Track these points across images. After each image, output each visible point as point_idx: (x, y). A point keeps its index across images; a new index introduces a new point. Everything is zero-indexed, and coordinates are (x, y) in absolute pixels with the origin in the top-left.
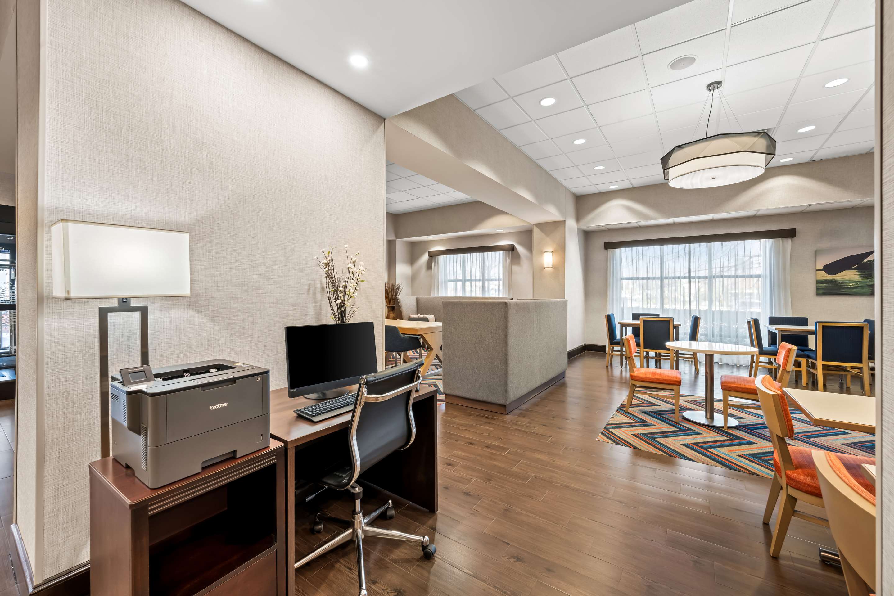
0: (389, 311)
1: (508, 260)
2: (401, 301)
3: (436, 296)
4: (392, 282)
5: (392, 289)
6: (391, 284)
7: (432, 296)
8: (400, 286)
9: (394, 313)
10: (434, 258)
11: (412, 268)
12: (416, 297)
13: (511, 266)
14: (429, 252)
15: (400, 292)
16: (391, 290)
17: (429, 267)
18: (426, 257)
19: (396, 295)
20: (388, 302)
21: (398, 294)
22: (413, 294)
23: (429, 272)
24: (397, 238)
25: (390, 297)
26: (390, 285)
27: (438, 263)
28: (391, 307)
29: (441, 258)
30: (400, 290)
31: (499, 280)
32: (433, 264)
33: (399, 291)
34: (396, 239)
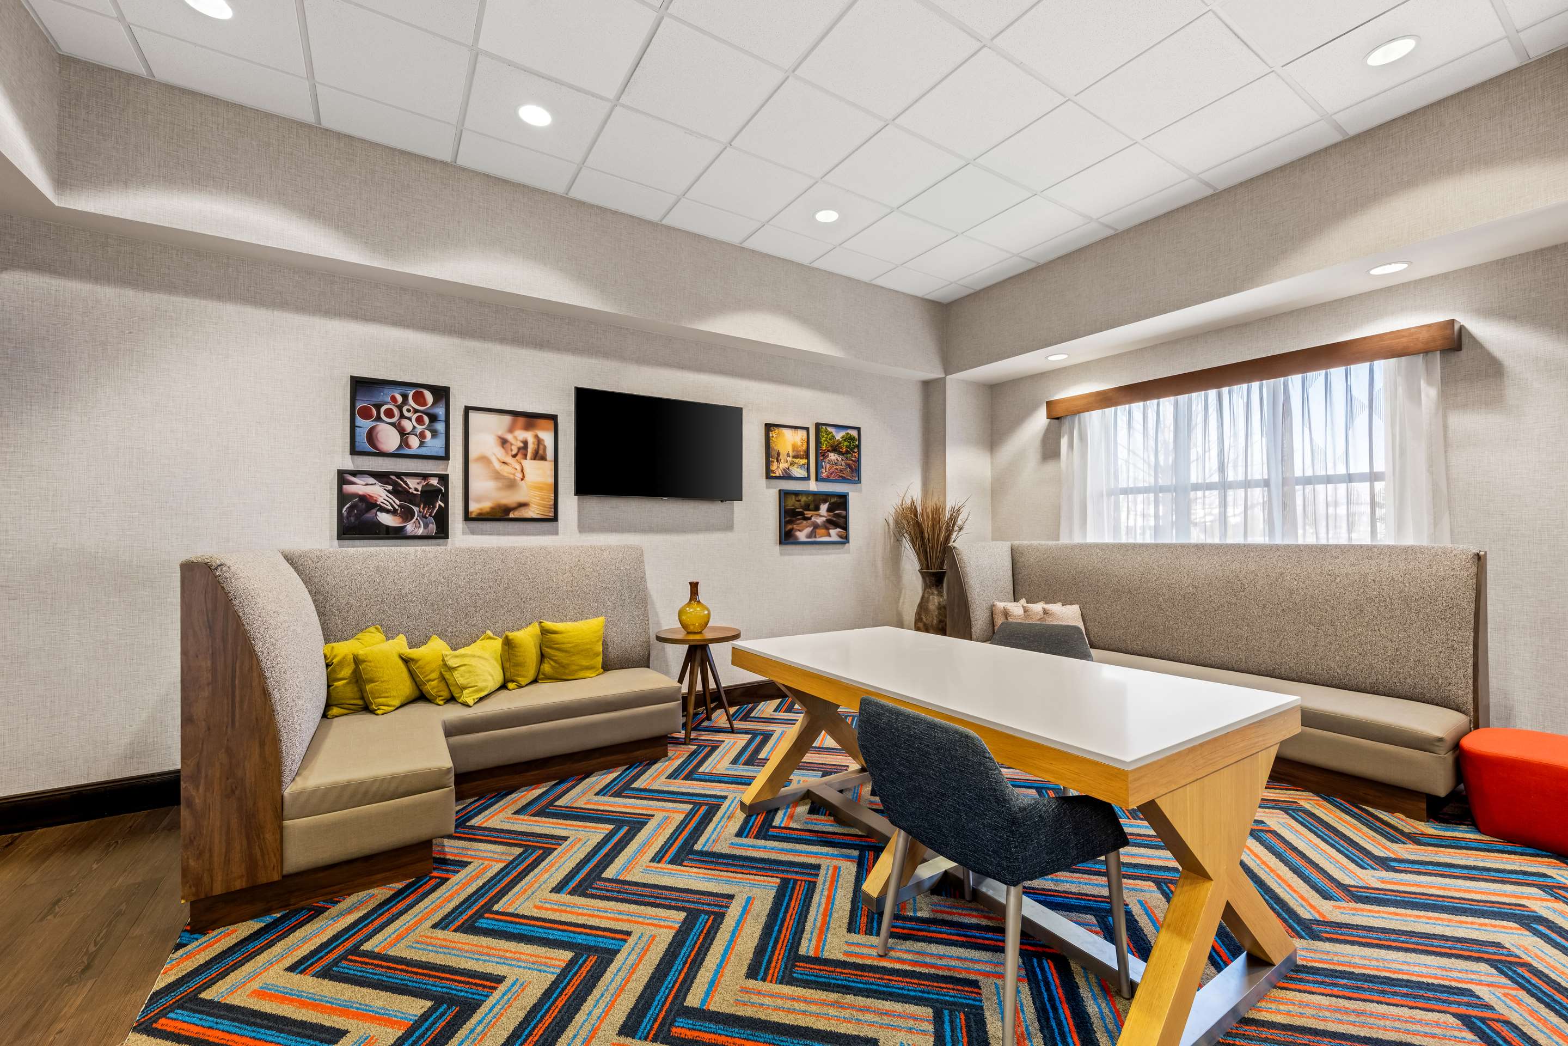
0: (926, 586)
1: (1430, 393)
2: (965, 558)
3: (1077, 539)
4: (935, 499)
5: (936, 522)
6: (931, 505)
7: (1064, 540)
8: (959, 510)
9: (940, 594)
10: (1066, 425)
11: (992, 458)
12: (1008, 544)
13: (1445, 417)
14: (1049, 404)
15: (961, 529)
16: (933, 525)
17: (1050, 450)
18: (1039, 420)
19: (948, 538)
20: (923, 559)
21: (954, 535)
22: (998, 535)
23: (1050, 467)
24: (947, 371)
25: (928, 546)
26: (929, 510)
27: (1083, 438)
28: (934, 574)
29: (1095, 419)
30: (959, 522)
31: (1373, 477)
32: (1064, 442)
33: (956, 528)
34: (946, 375)
